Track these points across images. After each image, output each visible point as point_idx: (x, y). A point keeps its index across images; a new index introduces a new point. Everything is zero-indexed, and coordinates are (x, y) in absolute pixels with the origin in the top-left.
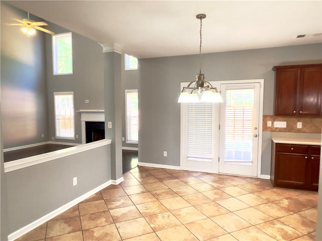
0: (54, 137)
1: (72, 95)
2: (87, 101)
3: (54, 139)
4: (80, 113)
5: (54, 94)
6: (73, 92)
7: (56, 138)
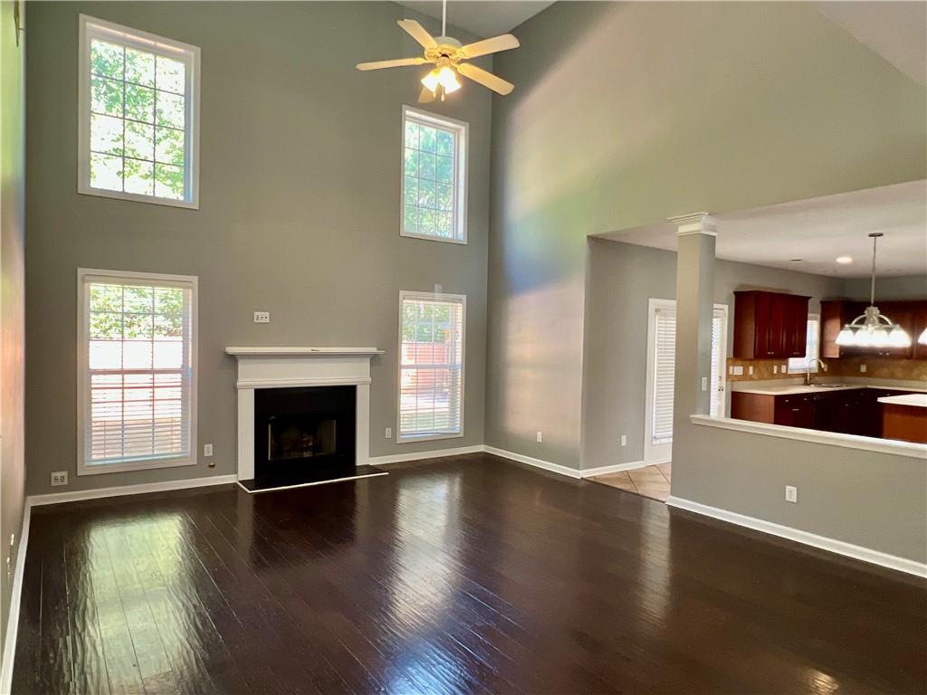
0: (65, 473)
1: (191, 287)
2: (262, 317)
4: (232, 359)
5: (80, 277)
6: (195, 279)
7: (80, 474)
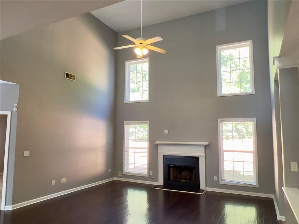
0: (121, 173)
1: (147, 124)
2: (166, 132)
3: (121, 176)
4: (157, 145)
5: (124, 124)
7: (124, 174)
